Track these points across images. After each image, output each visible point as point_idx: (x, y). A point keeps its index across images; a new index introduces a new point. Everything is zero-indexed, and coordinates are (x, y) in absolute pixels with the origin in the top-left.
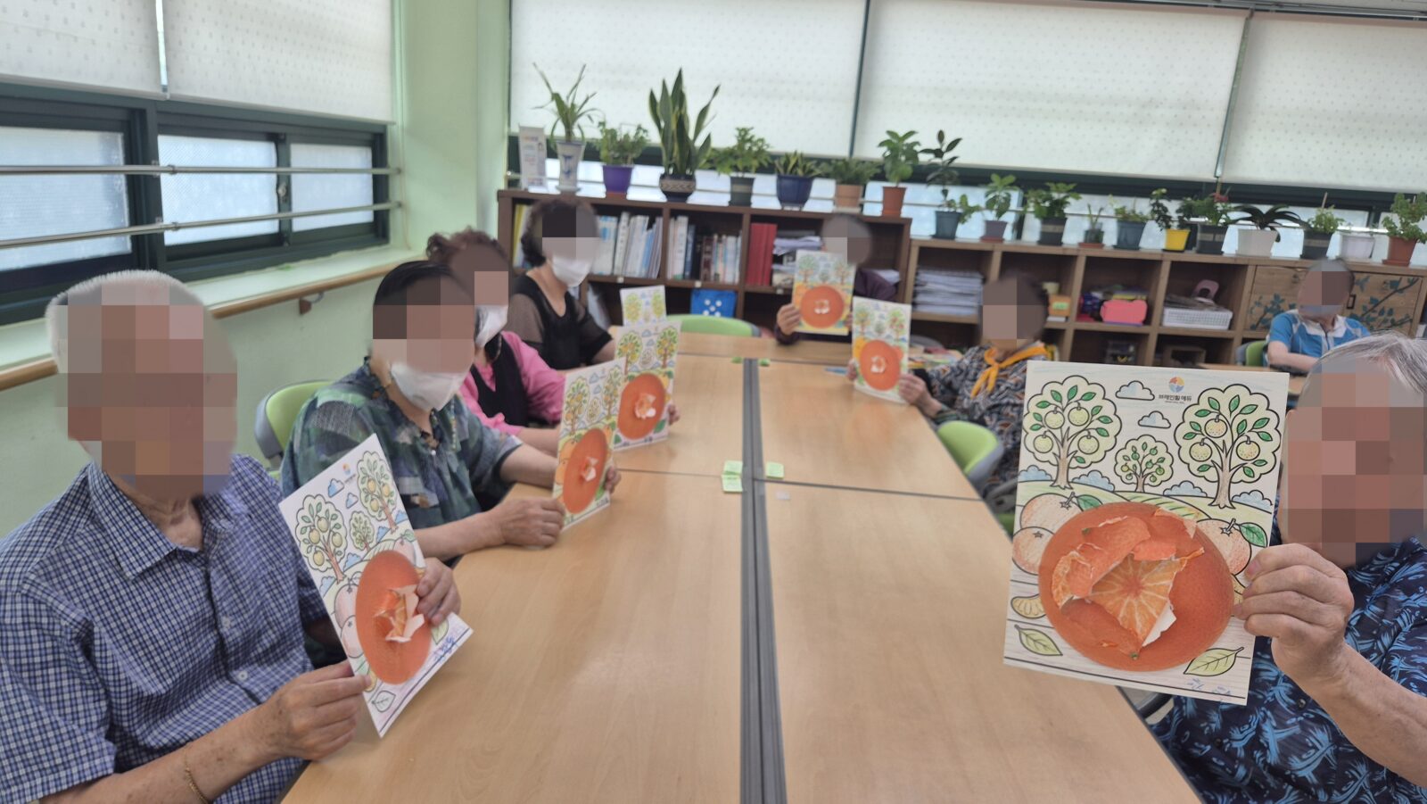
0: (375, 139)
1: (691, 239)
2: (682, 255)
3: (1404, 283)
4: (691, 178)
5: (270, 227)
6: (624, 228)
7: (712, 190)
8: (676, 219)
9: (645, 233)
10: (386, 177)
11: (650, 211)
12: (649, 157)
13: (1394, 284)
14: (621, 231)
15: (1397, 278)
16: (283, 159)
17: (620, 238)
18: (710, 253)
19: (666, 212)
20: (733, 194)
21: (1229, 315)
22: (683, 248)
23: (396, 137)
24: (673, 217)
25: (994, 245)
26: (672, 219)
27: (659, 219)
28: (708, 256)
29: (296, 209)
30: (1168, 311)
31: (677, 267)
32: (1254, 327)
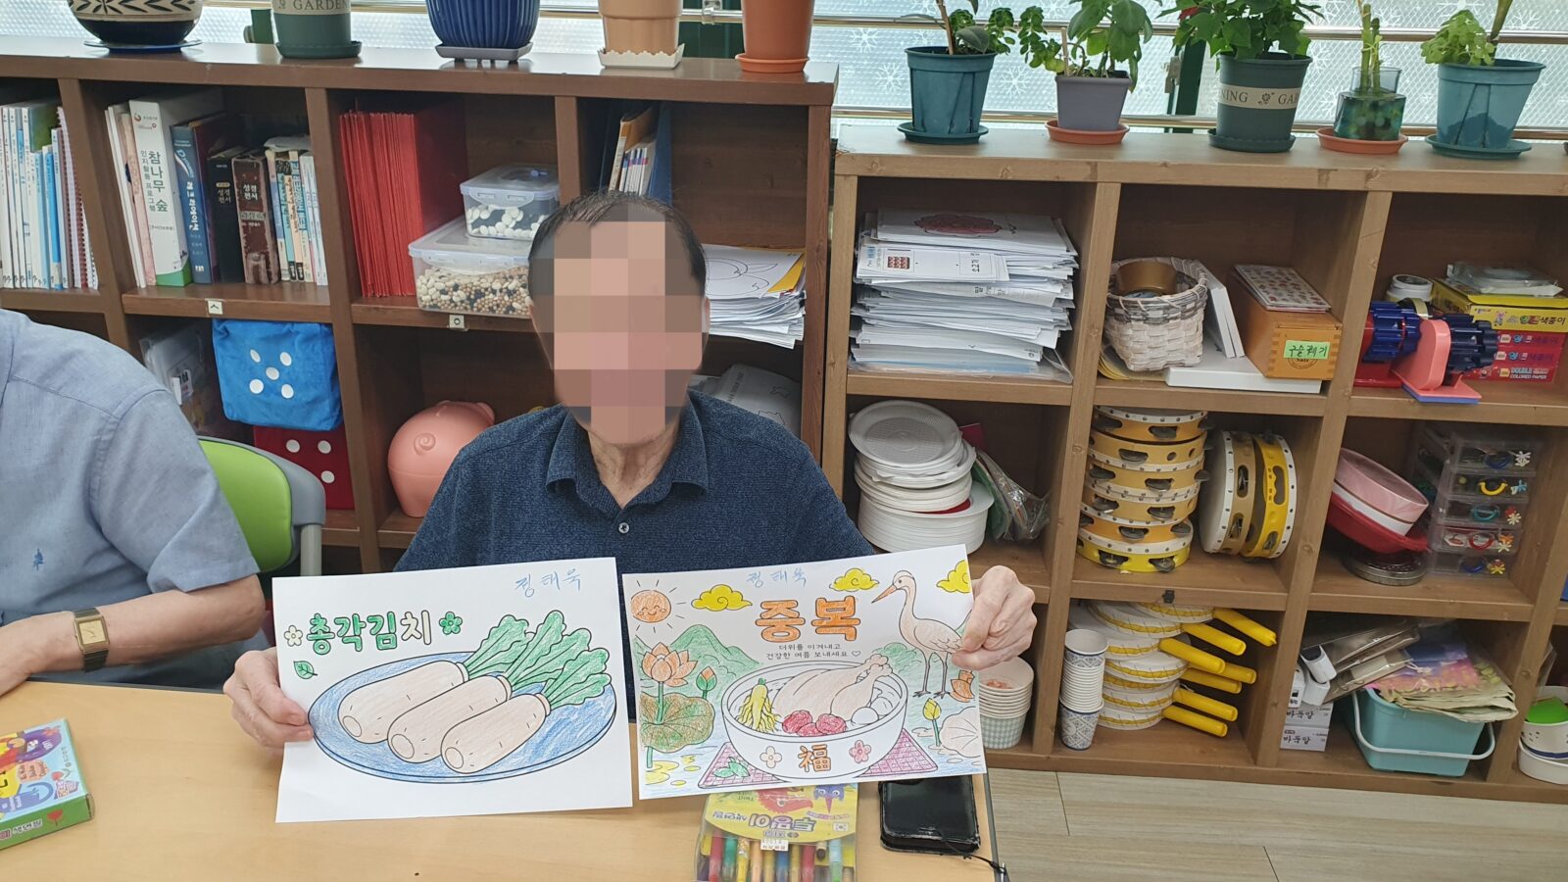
1: (189, 170)
2: (170, 218)
8: (128, 110)
9: (31, 157)
18: (260, 203)
22: (167, 195)
24: (111, 104)
25: (1094, 166)
26: (111, 113)
27: (60, 111)
28: (256, 216)
31: (161, 250)
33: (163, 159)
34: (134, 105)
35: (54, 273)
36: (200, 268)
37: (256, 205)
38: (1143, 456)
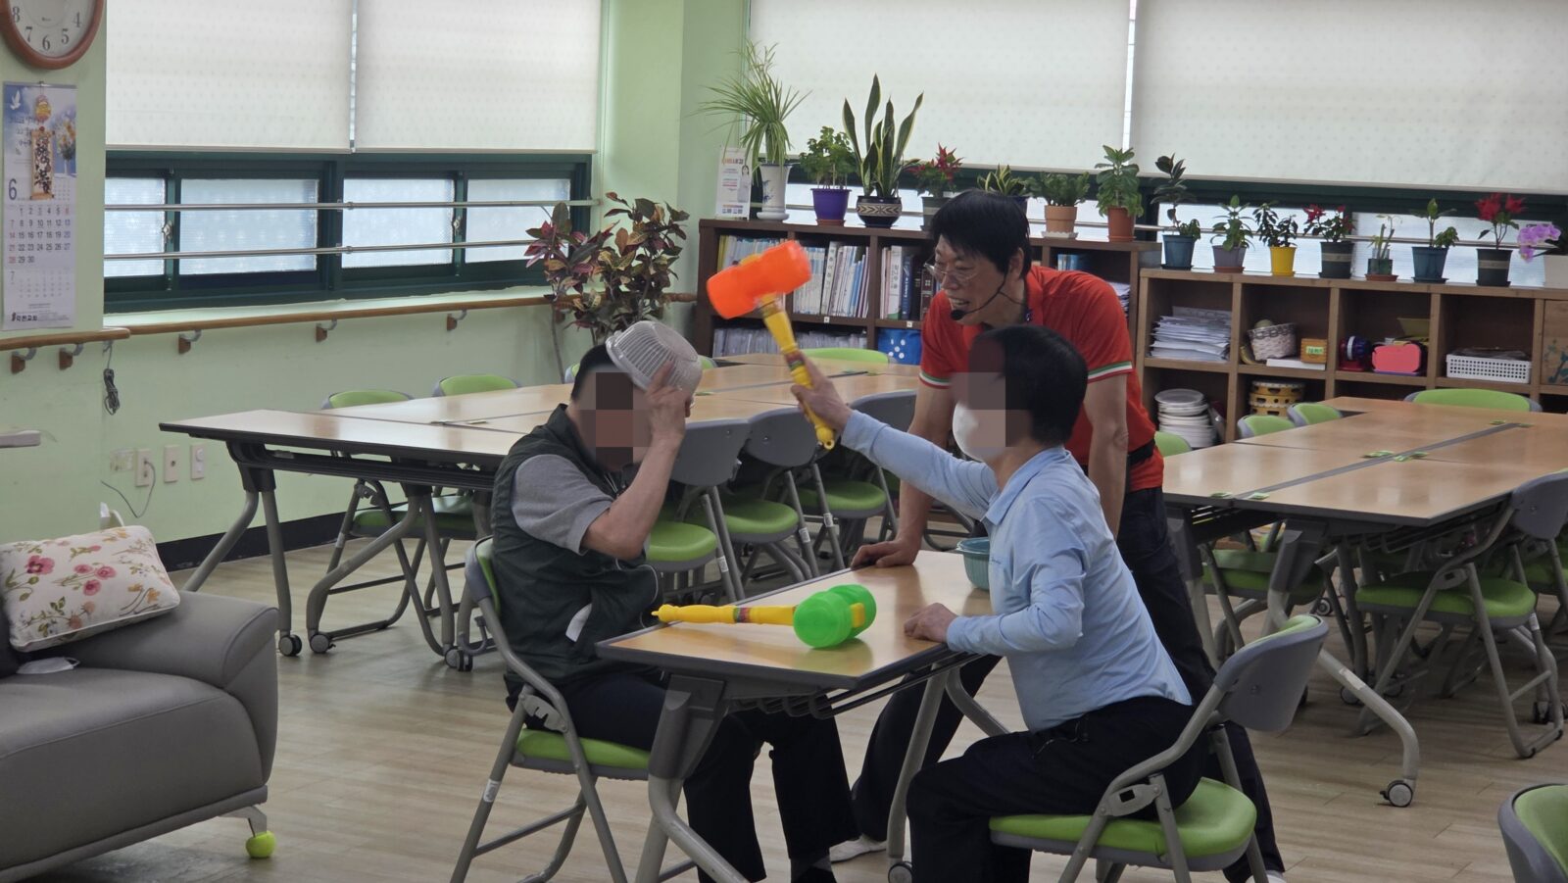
0: (576, 170)
1: (907, 273)
2: (897, 291)
5: (443, 257)
6: (831, 259)
8: (890, 249)
9: (854, 265)
10: (588, 209)
14: (829, 263)
16: (461, 194)
17: (829, 271)
19: (874, 241)
22: (898, 282)
23: (601, 167)
24: (886, 246)
25: (1231, 277)
26: (885, 249)
27: (867, 249)
28: (929, 293)
29: (469, 239)
30: (1450, 358)
31: (892, 304)
32: (1552, 381)
33: (899, 270)
34: (893, 248)
35: (852, 311)
36: (904, 313)
37: (928, 288)
38: (1264, 400)
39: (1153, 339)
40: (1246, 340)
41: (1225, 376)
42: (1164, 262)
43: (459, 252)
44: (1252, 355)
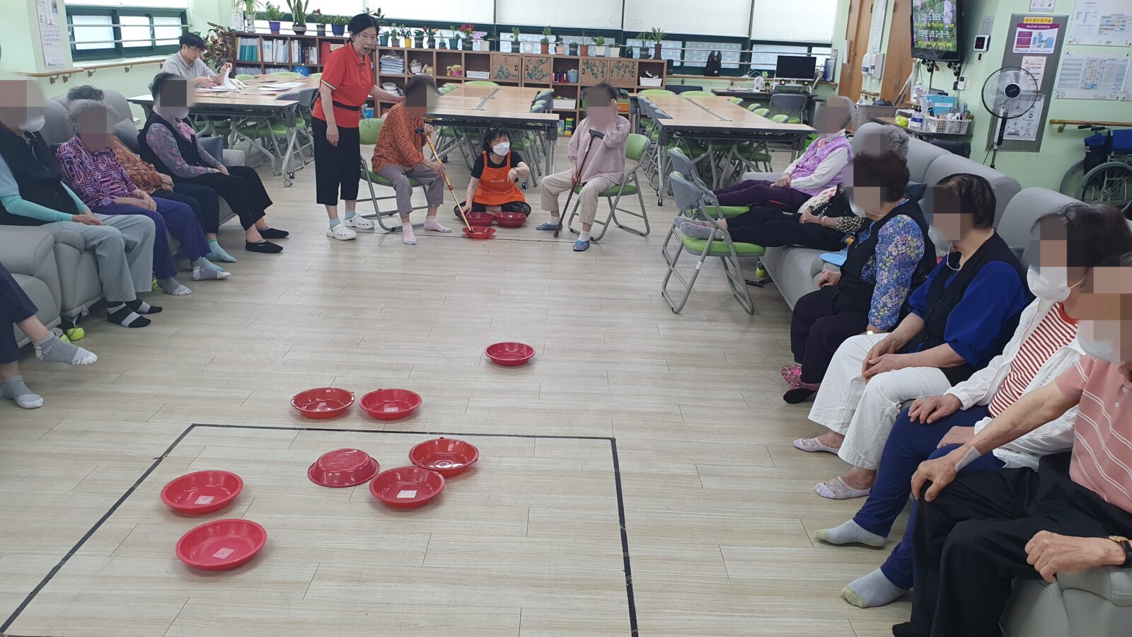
0: (182, 15)
1: (301, 48)
2: (297, 54)
3: (544, 60)
4: (305, 26)
5: (149, 44)
6: (275, 44)
7: (311, 30)
8: (294, 41)
9: (282, 46)
10: (187, 28)
11: (284, 38)
12: (287, 18)
13: (541, 61)
14: (274, 46)
15: (541, 58)
16: (152, 22)
17: (274, 48)
18: (308, 53)
19: (289, 39)
20: (318, 31)
21: (489, 73)
22: (297, 51)
23: (190, 14)
26: (292, 41)
27: (287, 41)
29: (156, 38)
30: (467, 72)
31: (296, 59)
32: (496, 78)
33: (298, 46)
35: (283, 60)
36: (300, 60)
39: (380, 68)
40: (409, 67)
41: (404, 78)
42: (380, 44)
43: (154, 42)
44: (411, 72)
